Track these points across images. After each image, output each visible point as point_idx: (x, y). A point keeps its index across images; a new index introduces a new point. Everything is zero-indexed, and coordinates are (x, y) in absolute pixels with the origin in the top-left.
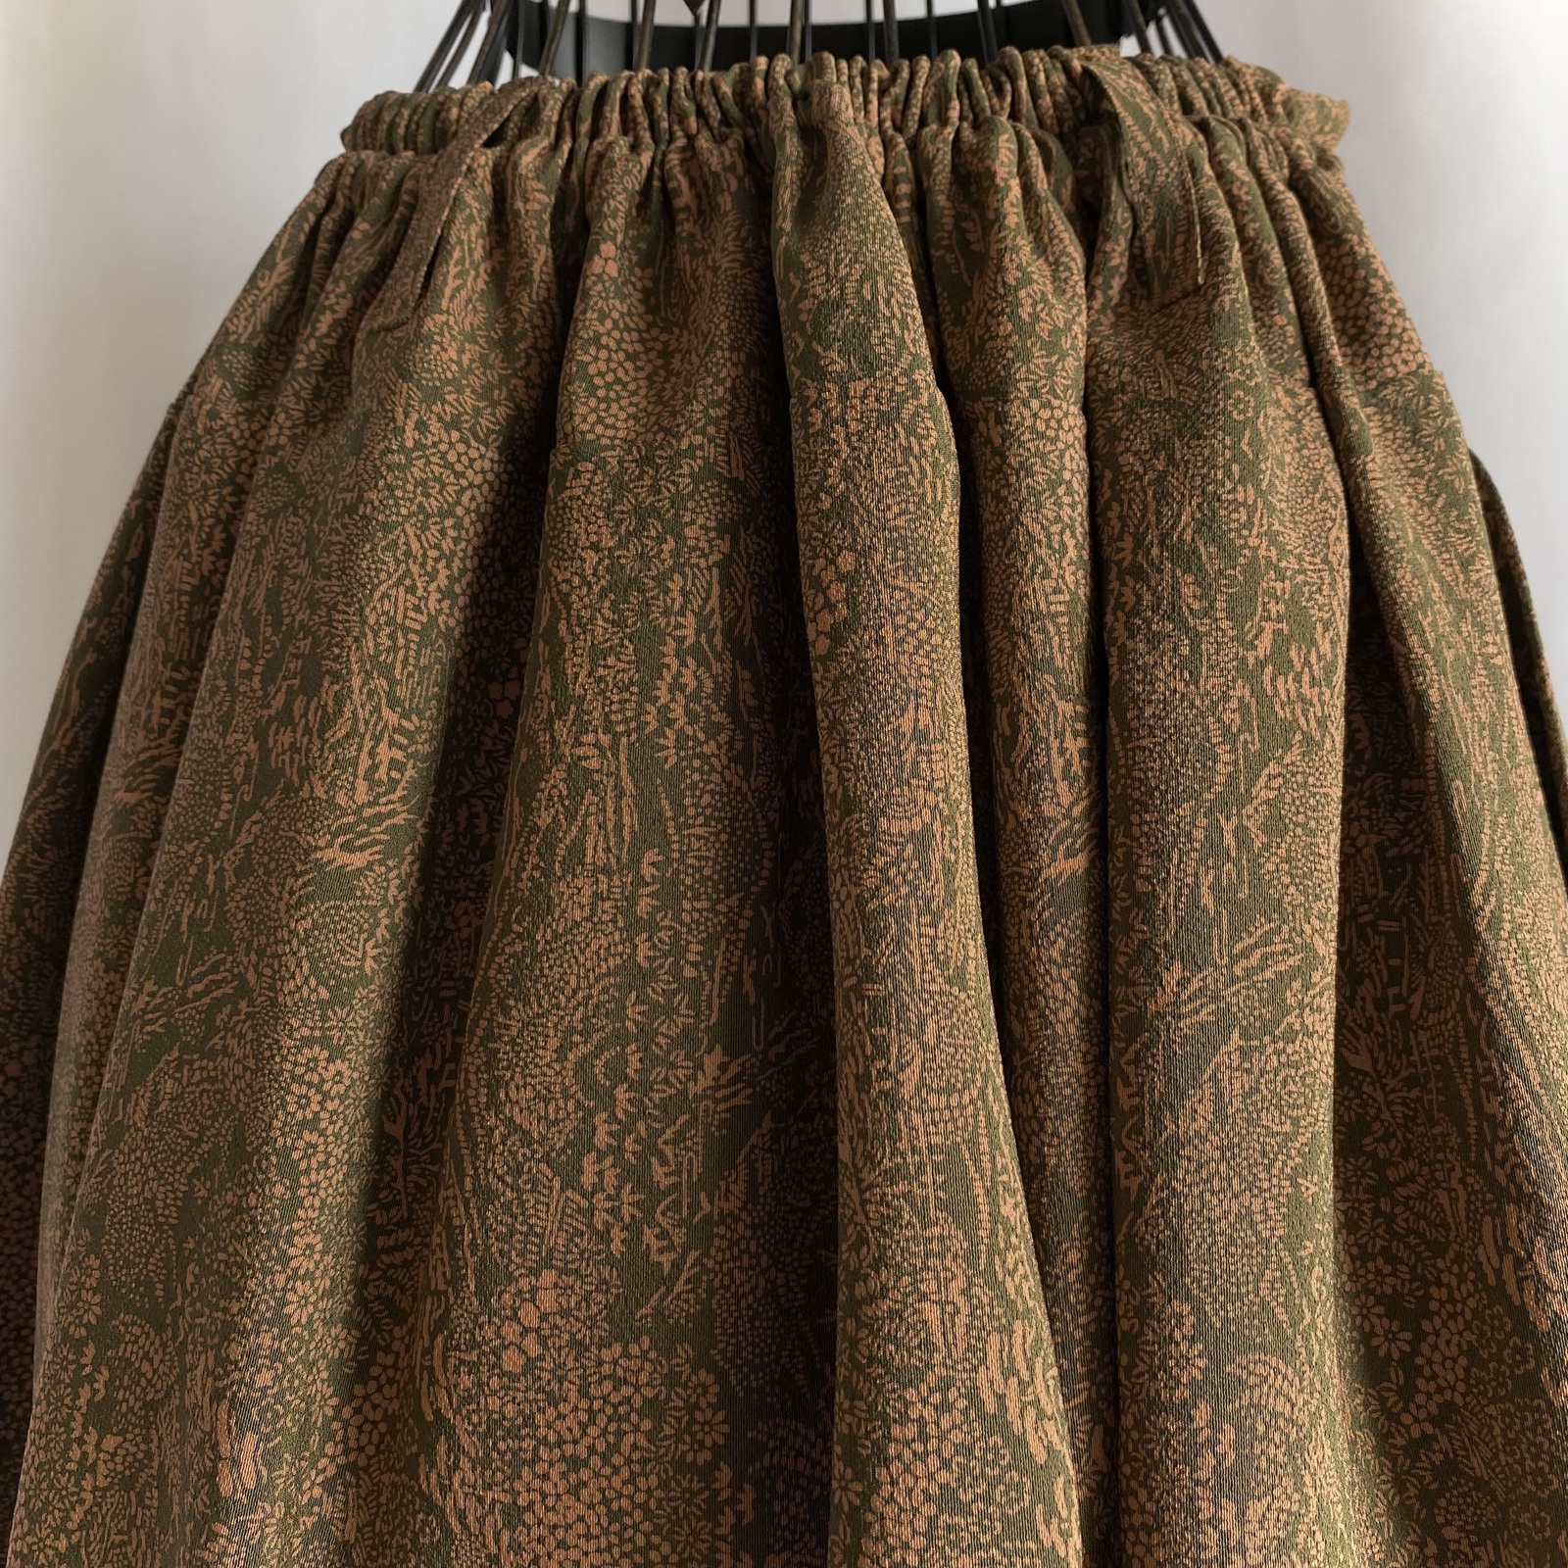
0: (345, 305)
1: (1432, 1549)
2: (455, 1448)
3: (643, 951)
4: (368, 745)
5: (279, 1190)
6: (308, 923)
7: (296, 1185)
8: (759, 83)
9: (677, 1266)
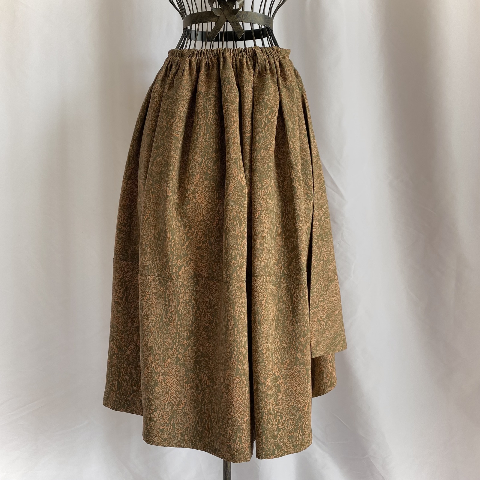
0: (172, 76)
1: (284, 203)
2: (190, 192)
3: (207, 144)
4: (179, 124)
5: (172, 167)
6: (173, 142)
7: (173, 167)
8: (219, 51)
9: (211, 173)
